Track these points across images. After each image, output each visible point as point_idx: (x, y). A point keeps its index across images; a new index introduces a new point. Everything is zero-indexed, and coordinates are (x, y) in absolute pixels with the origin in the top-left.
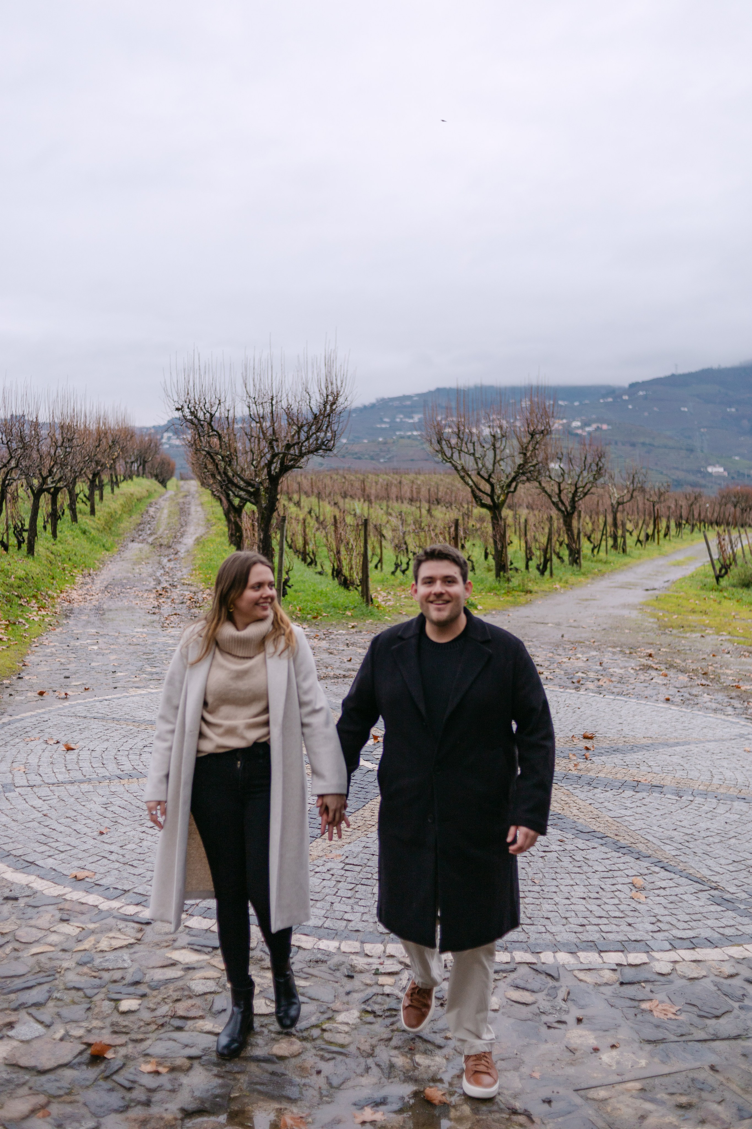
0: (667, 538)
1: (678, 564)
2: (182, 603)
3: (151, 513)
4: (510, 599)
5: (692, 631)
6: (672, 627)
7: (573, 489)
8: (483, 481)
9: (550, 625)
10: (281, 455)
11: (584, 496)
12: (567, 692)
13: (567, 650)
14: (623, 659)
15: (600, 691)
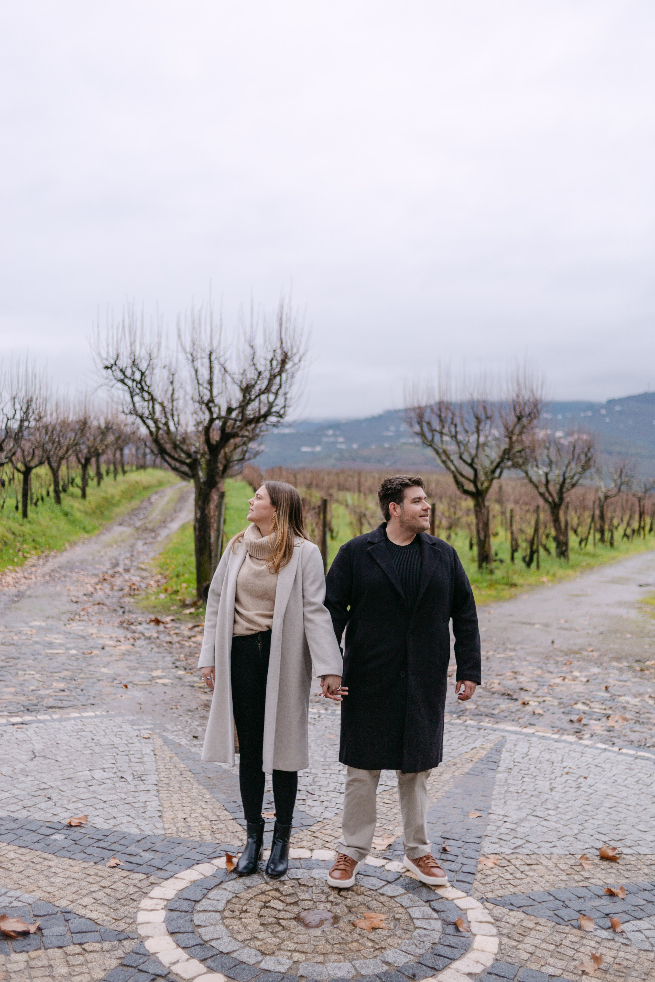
0: (653, 533)
2: (121, 590)
3: (153, 500)
4: (493, 592)
8: (466, 466)
9: (537, 626)
10: (222, 420)
11: (572, 488)
12: (565, 741)
13: (560, 665)
14: (634, 680)
15: (613, 739)
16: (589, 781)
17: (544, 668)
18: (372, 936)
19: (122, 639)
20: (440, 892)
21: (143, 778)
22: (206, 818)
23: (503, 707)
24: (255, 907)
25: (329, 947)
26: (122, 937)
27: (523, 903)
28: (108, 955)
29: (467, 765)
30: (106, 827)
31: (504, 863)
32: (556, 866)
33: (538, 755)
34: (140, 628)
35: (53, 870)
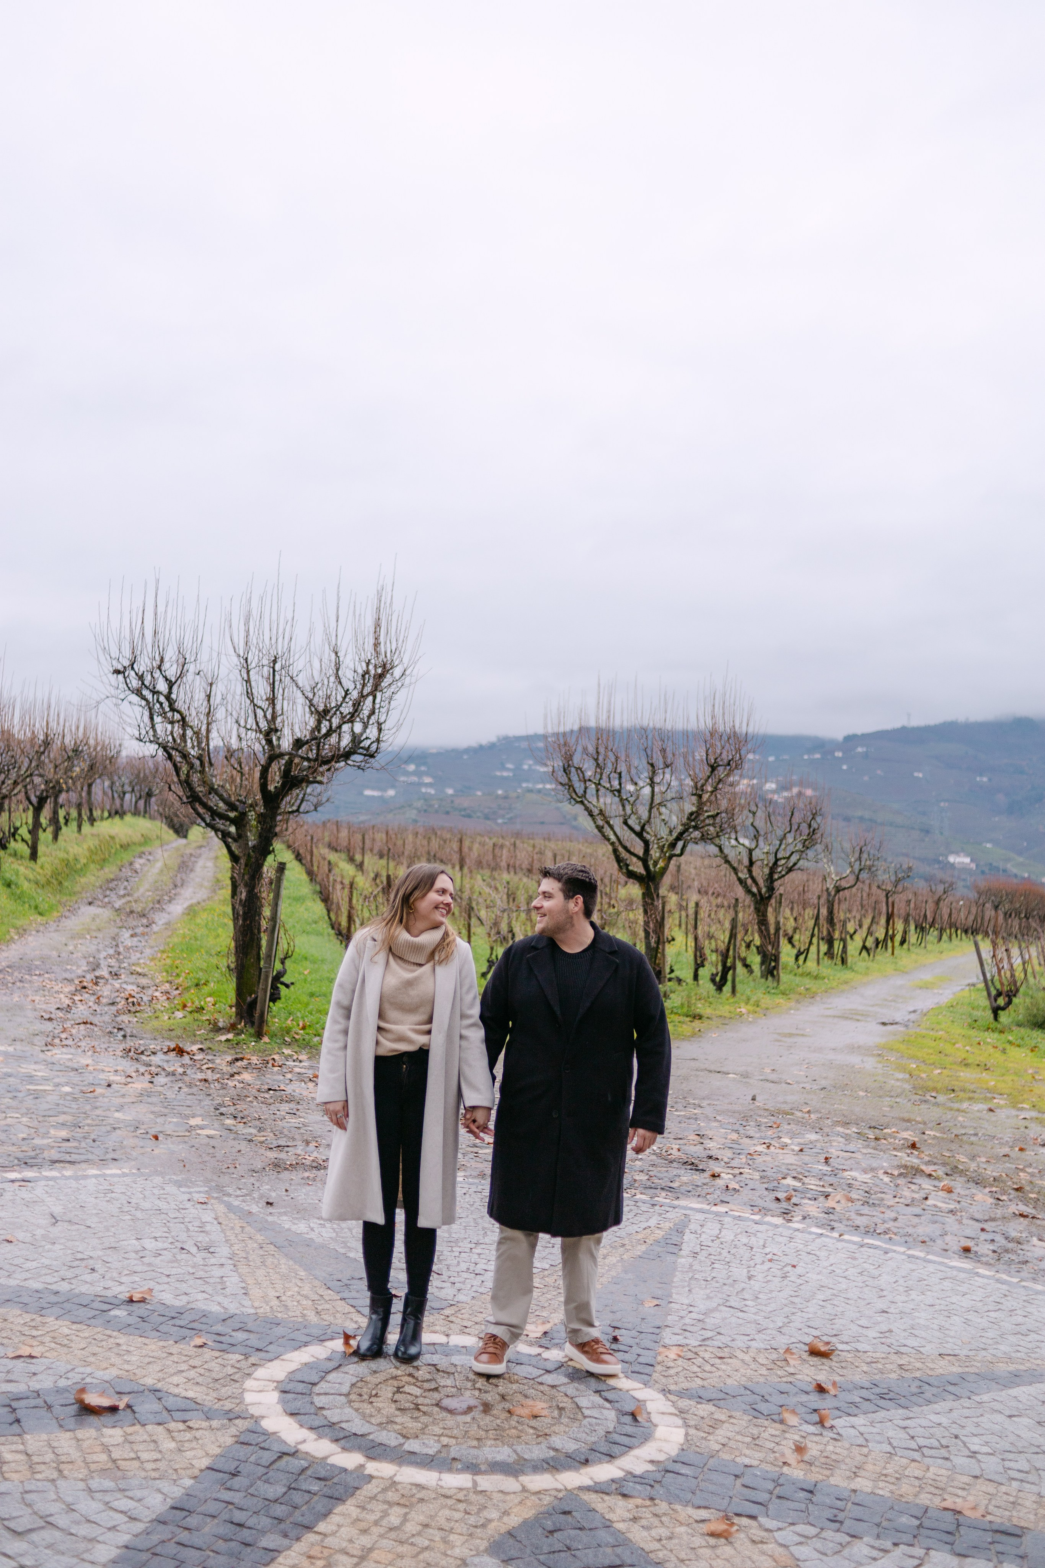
0: (905, 946)
1: (926, 987)
2: (113, 1004)
3: (137, 866)
5: (970, 1099)
6: (935, 1089)
7: (772, 860)
8: (633, 835)
9: (732, 1076)
10: (287, 757)
11: (787, 873)
12: (768, 1223)
13: (763, 1128)
14: (865, 1151)
15: (832, 1223)
16: (798, 1270)
17: (742, 1132)
18: (533, 1423)
19: (133, 1074)
20: (612, 1382)
21: (211, 1250)
22: (306, 1297)
23: (684, 1179)
24: (387, 1392)
25: (483, 1433)
26: (231, 1416)
27: (714, 1396)
28: (219, 1433)
29: (639, 1247)
30: (177, 1303)
31: (690, 1355)
32: (754, 1360)
33: (732, 1238)
34: (157, 1059)
35: (124, 1348)
